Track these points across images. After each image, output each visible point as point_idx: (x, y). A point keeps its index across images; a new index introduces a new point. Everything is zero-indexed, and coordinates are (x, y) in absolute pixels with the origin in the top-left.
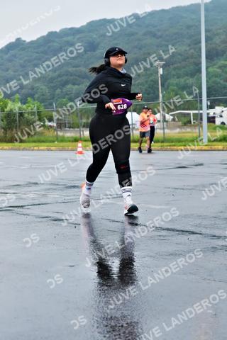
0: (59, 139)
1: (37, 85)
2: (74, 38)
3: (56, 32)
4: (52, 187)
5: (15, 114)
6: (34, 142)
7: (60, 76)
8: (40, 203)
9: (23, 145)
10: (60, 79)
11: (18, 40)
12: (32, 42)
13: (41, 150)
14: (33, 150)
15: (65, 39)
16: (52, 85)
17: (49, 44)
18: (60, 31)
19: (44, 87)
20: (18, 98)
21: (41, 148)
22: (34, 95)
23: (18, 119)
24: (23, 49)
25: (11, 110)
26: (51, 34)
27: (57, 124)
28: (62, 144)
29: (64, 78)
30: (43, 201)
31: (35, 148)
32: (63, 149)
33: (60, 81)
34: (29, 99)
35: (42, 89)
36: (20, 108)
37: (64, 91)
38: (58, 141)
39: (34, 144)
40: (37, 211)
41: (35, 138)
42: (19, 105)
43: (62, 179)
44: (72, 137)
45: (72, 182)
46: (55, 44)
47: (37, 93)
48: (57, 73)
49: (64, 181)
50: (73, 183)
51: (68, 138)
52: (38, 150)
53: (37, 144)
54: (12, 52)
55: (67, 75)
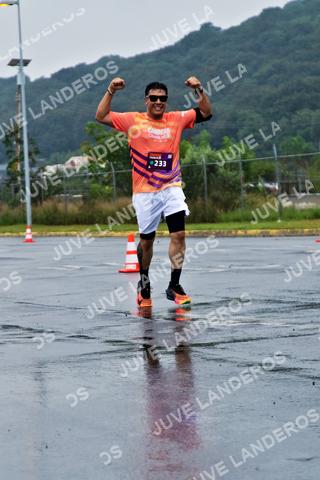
0: (286, 214)
1: (242, 112)
2: (312, 20)
3: (278, 9)
4: (270, 306)
5: (200, 169)
6: (238, 220)
7: (285, 93)
8: (246, 337)
9: (216, 227)
10: (286, 99)
11: (207, 27)
12: (232, 30)
13: (251, 236)
14: (235, 236)
15: (295, 21)
16: (271, 110)
17: (266, 33)
18: (287, 6)
19: (255, 116)
20: (207, 138)
21: (250, 232)
22: (237, 130)
23: (205, 177)
24: (216, 44)
25: (193, 161)
26: (269, 13)
27: (281, 184)
28: (290, 224)
29: (295, 97)
30: (252, 332)
31: (240, 232)
32: (293, 234)
33: (286, 103)
34: (226, 138)
35: (252, 119)
36: (209, 157)
37: (293, 121)
38: (282, 219)
39: (237, 225)
40: (239, 353)
41: (239, 213)
42: (208, 150)
43: (290, 291)
44: (310, 210)
45: (309, 297)
46: (278, 32)
47: (241, 126)
48: (281, 87)
49: (294, 295)
50: (308, 299)
51: (302, 210)
52: (246, 236)
53: (241, 225)
54: (194, 51)
55: (299, 91)
